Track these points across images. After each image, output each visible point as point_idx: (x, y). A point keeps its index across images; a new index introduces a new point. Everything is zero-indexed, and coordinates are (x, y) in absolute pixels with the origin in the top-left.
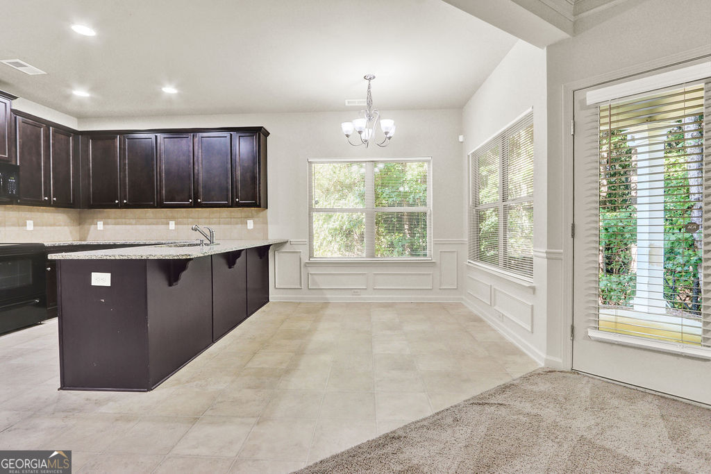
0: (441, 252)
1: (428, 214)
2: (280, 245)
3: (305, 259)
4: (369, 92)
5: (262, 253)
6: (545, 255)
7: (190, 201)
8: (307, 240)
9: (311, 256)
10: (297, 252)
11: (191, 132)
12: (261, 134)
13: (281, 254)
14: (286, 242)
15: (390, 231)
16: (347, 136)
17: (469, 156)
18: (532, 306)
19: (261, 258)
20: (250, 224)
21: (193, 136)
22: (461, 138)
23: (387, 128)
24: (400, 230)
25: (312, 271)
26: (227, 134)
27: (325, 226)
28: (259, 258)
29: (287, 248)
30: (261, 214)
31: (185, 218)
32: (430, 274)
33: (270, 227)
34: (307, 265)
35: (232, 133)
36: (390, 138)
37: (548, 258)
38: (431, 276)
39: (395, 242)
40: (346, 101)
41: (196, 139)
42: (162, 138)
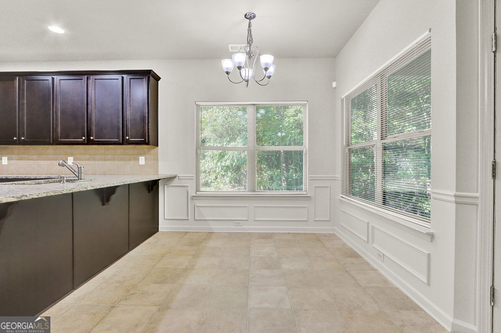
0: (315, 187)
1: (304, 152)
2: (171, 179)
3: (192, 193)
4: (250, 31)
5: (152, 187)
6: (453, 199)
7: (84, 138)
8: (194, 175)
9: (197, 190)
10: (184, 186)
11: (85, 75)
12: (151, 77)
13: (170, 188)
14: (175, 177)
15: (270, 167)
16: (227, 73)
17: (342, 100)
18: (429, 255)
19: (149, 192)
20: (142, 160)
21: (87, 78)
22: (334, 84)
23: (267, 64)
24: (278, 167)
25: (198, 203)
26: (119, 77)
27: (219, 164)
28: (147, 191)
29: (175, 182)
30: (153, 151)
31: (82, 154)
32: (306, 207)
33: (160, 163)
34: (193, 198)
35: (123, 76)
36: (269, 77)
37: (457, 203)
38: (307, 208)
39: (274, 176)
40: (230, 46)
41: (90, 81)
42: (58, 81)
